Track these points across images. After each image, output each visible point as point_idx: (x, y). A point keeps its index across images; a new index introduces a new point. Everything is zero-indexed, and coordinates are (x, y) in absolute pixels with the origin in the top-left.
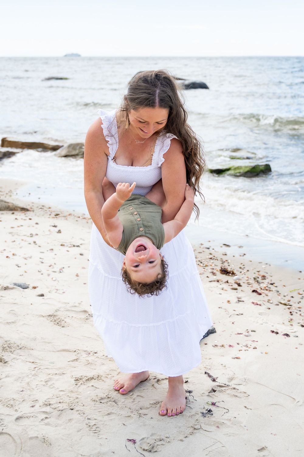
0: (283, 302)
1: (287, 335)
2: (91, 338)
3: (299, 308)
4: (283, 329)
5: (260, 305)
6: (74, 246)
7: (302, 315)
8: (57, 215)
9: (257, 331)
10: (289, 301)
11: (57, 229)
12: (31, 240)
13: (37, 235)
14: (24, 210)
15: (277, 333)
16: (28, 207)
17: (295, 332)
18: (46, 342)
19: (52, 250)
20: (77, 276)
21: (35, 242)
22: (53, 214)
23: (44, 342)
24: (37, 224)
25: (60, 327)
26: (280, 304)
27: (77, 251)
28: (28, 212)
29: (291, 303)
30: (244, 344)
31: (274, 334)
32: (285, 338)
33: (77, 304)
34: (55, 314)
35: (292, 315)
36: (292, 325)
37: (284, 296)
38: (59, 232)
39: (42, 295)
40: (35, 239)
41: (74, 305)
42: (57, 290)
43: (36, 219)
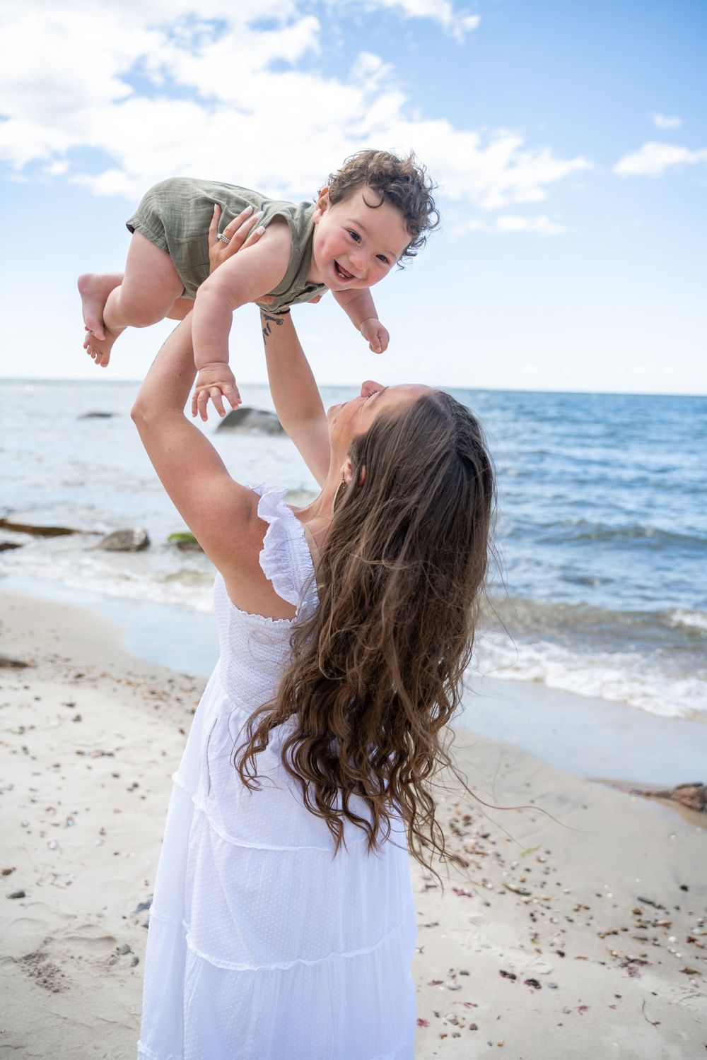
0: (513, 886)
1: (534, 983)
2: (115, 1022)
3: (546, 899)
4: (525, 964)
5: (469, 896)
6: (103, 754)
7: (555, 920)
8: (80, 676)
9: (472, 973)
10: (523, 881)
11: (73, 713)
12: (17, 742)
13: (32, 728)
14: (18, 665)
15: (513, 977)
16: (26, 660)
17: (549, 973)
18: (9, 1046)
19: (57, 766)
20: (102, 833)
21: (25, 749)
22: (73, 673)
23: (6, 1046)
24: (37, 699)
25: (49, 992)
26: (507, 891)
27: (106, 766)
28: (25, 671)
29: (528, 887)
30: (451, 1017)
31: (507, 981)
32: (532, 991)
33: (94, 920)
34: (43, 951)
35: (534, 920)
36: (539, 951)
37: (513, 869)
38: (78, 719)
39: (21, 895)
40: (26, 740)
41: (87, 923)
42: (55, 875)
43: (38, 688)
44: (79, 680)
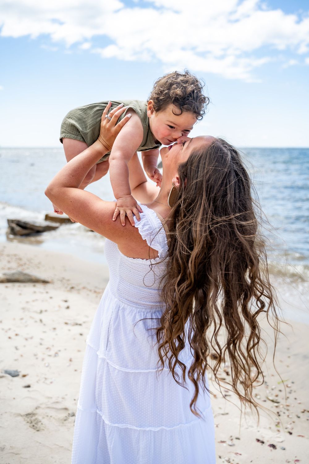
0: (271, 398)
1: (273, 446)
2: (63, 447)
3: (288, 406)
4: (270, 436)
6: (77, 324)
7: (290, 416)
8: (72, 288)
9: (242, 439)
10: (277, 396)
11: (66, 305)
12: (38, 317)
13: (46, 311)
14: (45, 282)
15: (263, 442)
16: (49, 280)
17: (282, 442)
18: (13, 453)
19: (55, 329)
20: (71, 360)
21: (41, 321)
22: (70, 286)
23: (12, 453)
24: (51, 298)
25: (35, 431)
26: (267, 401)
27: (77, 329)
28: (49, 286)
29: (279, 399)
30: (227, 459)
31: (259, 444)
32: (271, 450)
33: (60, 400)
34: (35, 412)
35: (279, 415)
36: (279, 431)
37: (273, 389)
38: (68, 308)
39: (29, 386)
40: (42, 316)
41: (56, 401)
42: (46, 379)
43: (52, 292)
44: (73, 290)
